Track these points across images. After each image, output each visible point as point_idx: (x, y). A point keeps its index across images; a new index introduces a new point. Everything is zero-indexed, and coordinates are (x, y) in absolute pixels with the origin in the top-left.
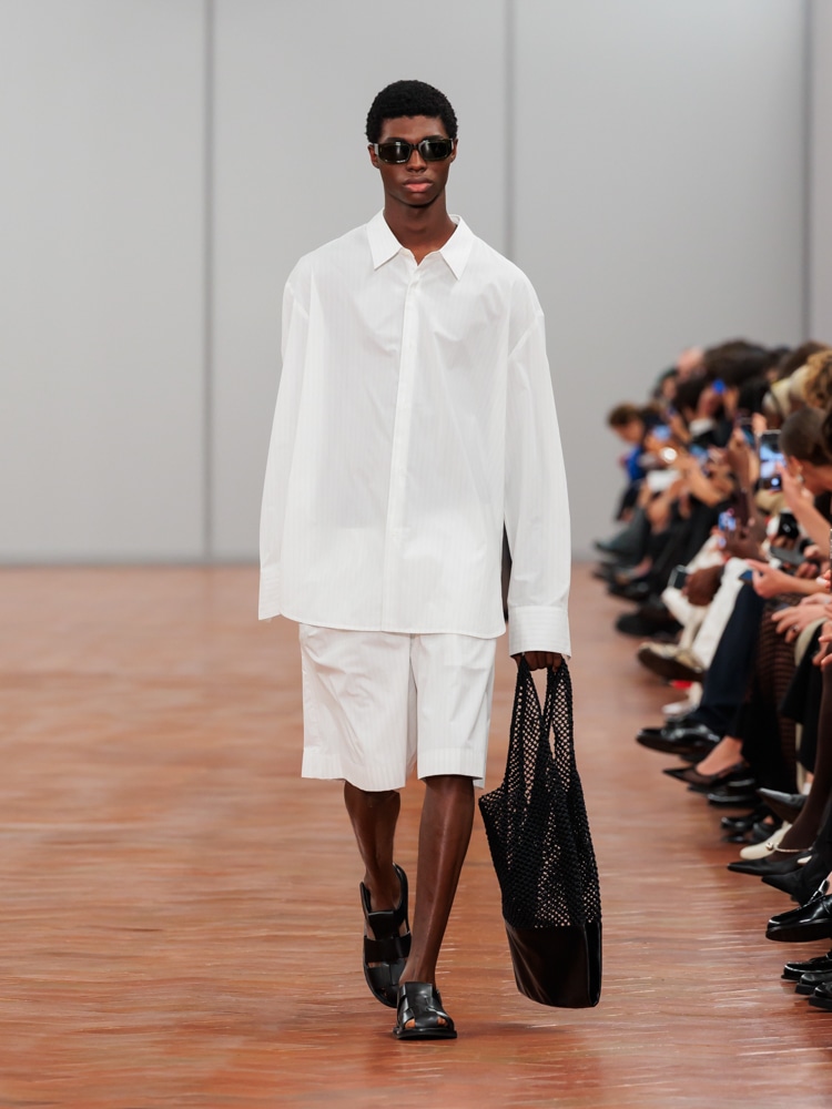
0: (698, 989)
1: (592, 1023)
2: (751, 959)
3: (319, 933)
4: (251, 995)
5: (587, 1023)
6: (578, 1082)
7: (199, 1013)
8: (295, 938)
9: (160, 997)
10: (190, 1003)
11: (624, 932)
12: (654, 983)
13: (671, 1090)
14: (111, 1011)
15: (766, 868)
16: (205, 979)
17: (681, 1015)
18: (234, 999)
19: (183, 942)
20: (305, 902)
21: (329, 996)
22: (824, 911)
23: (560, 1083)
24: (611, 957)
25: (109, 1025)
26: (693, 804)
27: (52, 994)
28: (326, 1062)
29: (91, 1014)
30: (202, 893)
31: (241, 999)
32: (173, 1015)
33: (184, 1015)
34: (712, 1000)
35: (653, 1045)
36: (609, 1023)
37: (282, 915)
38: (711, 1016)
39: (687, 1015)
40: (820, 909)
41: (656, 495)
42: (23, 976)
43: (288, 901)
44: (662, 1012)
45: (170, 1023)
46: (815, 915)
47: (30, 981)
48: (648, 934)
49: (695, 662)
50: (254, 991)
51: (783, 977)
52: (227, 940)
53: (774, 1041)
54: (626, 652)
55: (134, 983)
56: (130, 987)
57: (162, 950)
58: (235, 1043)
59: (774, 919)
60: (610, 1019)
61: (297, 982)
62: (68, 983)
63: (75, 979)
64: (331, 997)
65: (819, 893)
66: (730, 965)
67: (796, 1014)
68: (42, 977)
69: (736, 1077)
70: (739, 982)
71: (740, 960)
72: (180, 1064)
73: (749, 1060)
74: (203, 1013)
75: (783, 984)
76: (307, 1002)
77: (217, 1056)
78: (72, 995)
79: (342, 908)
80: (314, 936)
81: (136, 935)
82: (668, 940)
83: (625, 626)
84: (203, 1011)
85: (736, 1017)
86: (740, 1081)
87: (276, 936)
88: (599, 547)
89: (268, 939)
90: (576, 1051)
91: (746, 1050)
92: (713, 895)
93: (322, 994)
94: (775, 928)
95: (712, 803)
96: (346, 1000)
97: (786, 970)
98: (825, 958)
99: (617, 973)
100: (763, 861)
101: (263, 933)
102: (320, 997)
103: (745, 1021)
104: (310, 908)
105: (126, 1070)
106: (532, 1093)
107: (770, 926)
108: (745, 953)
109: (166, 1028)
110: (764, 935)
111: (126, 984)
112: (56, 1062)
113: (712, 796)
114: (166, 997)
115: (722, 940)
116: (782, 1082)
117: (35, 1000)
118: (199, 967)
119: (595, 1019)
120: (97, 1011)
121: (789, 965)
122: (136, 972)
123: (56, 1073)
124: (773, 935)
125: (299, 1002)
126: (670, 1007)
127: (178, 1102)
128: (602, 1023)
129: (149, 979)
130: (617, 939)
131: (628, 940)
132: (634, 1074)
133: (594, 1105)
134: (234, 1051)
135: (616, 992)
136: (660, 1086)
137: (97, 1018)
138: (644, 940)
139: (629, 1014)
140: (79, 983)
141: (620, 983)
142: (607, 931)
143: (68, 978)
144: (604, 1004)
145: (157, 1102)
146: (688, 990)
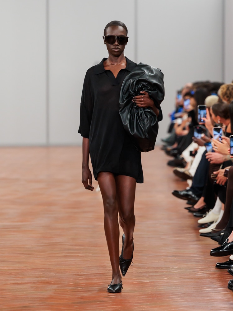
0: (191, 270)
2: (206, 262)
3: (79, 255)
4: (60, 273)
5: (158, 281)
6: (156, 298)
7: (44, 278)
8: (73, 256)
9: (33, 274)
10: (42, 275)
11: (169, 254)
12: (178, 269)
13: (183, 300)
14: (18, 278)
15: (211, 235)
16: (46, 268)
17: (184, 278)
18: (54, 274)
19: (40, 257)
20: (76, 245)
21: (82, 273)
22: (227, 247)
23: (150, 298)
24: (166, 261)
25: (18, 282)
26: (190, 216)
27: (1, 273)
28: (81, 293)
29: (12, 279)
30: (46, 243)
31: (57, 274)
32: (36, 279)
33: (39, 279)
34: (195, 274)
35: (177, 287)
36: (164, 281)
37: (69, 249)
38: (195, 278)
39: (188, 278)
40: (226, 247)
41: (179, 125)
43: (71, 245)
44: (180, 278)
45: (35, 281)
46: (224, 249)
48: (176, 254)
49: (190, 174)
50: (60, 272)
51: (216, 267)
52: (53, 257)
53: (213, 286)
54: (170, 171)
55: (25, 270)
57: (33, 260)
58: (55, 287)
59: (212, 250)
61: (73, 269)
62: (5, 269)
63: (8, 268)
64: (83, 273)
65: (226, 242)
66: (200, 264)
67: (220, 278)
69: (202, 297)
70: (203, 268)
71: (202, 262)
72: (39, 293)
73: (206, 291)
74: (45, 278)
75: (216, 269)
76: (76, 275)
77: (49, 291)
78: (6, 273)
79: (87, 247)
80: (78, 256)
81: (27, 255)
82: (182, 256)
83: (170, 164)
85: (202, 279)
86: (203, 298)
87: (67, 256)
88: (163, 140)
89: (65, 256)
90: (155, 289)
91: (205, 289)
92: (195, 243)
93: (81, 273)
94: (213, 253)
95: (195, 216)
96: (87, 274)
97: (217, 265)
98: (228, 261)
99: (167, 266)
100: (210, 233)
101: (63, 255)
102: (80, 274)
103: (204, 280)
104: (77, 247)
105: (23, 295)
106: (142, 301)
107: (211, 252)
108: (204, 260)
109: (34, 283)
110: (209, 254)
111: (23, 270)
112: (2, 293)
113: (195, 214)
115: (198, 256)
116: (215, 298)
118: (44, 265)
119: (161, 280)
120: (14, 278)
121: (218, 264)
122: (26, 266)
123: (2, 296)
124: (212, 254)
125: (74, 275)
127: (38, 305)
128: (162, 281)
129: (29, 268)
130: (167, 256)
131: (171, 256)
132: (172, 296)
133: (160, 305)
134: (54, 289)
135: (167, 272)
136: (179, 299)
137: (14, 280)
138: (175, 256)
139: (170, 278)
140: (9, 270)
141: (168, 269)
142: (164, 254)
143: (6, 268)
144: (163, 275)
145: (32, 304)
146: (188, 271)
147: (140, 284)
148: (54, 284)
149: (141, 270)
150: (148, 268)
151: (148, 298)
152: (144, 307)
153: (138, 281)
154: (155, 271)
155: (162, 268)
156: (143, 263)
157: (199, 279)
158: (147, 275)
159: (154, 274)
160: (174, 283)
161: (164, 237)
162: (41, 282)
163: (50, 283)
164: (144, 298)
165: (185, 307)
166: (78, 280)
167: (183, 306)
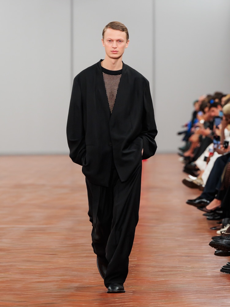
0: (203, 270)
1: (174, 279)
2: (218, 262)
5: (173, 279)
6: (170, 295)
7: (67, 277)
9: (56, 273)
10: (64, 274)
11: (183, 254)
12: (191, 268)
14: (42, 277)
16: (69, 268)
17: (198, 277)
18: (76, 273)
19: (63, 257)
23: (164, 295)
24: (180, 261)
27: (27, 272)
28: (101, 290)
29: (37, 277)
30: (68, 244)
31: (79, 273)
32: (60, 277)
33: (62, 277)
34: (207, 273)
35: (190, 285)
36: (178, 279)
38: (206, 277)
39: (200, 277)
42: (19, 267)
44: (193, 276)
45: (59, 280)
47: (21, 268)
48: (189, 255)
52: (75, 257)
53: (223, 284)
55: (49, 269)
56: (48, 270)
57: (57, 260)
60: (179, 278)
61: (94, 268)
62: (31, 269)
63: (33, 268)
66: (212, 263)
68: (24, 267)
70: (215, 268)
71: (213, 262)
72: (61, 291)
73: (216, 289)
74: (68, 277)
76: (96, 274)
78: (32, 272)
81: (51, 256)
82: (195, 256)
84: (68, 276)
86: (214, 295)
87: (88, 256)
89: (86, 257)
90: (169, 287)
99: (181, 265)
101: (85, 255)
105: (47, 293)
106: (157, 298)
108: (216, 260)
109: (57, 281)
111: (47, 269)
112: (27, 291)
114: (58, 273)
115: (210, 256)
116: (225, 295)
117: (22, 274)
118: (67, 264)
120: (39, 276)
121: (228, 263)
122: (50, 266)
123: (27, 293)
125: (94, 274)
126: (195, 275)
127: (61, 301)
128: (177, 279)
129: (54, 267)
130: (181, 256)
131: (184, 256)
132: (185, 293)
133: (174, 302)
134: (76, 287)
135: (181, 271)
136: (192, 296)
137: (39, 279)
138: (189, 256)
139: (184, 277)
140: (34, 269)
141: (181, 268)
142: (178, 254)
143: (31, 267)
144: (177, 274)
145: (55, 301)
146: (200, 270)
147: (156, 282)
148: (76, 282)
149: (157, 270)
150: (163, 267)
151: (163, 295)
152: (159, 303)
153: (154, 279)
154: (170, 270)
155: (176, 267)
156: (159, 263)
157: (210, 277)
158: (162, 273)
159: (169, 273)
160: (188, 281)
161: (179, 238)
162: (64, 281)
163: (72, 281)
164: (160, 295)
165: (197, 303)
166: (98, 279)
167: (195, 302)
